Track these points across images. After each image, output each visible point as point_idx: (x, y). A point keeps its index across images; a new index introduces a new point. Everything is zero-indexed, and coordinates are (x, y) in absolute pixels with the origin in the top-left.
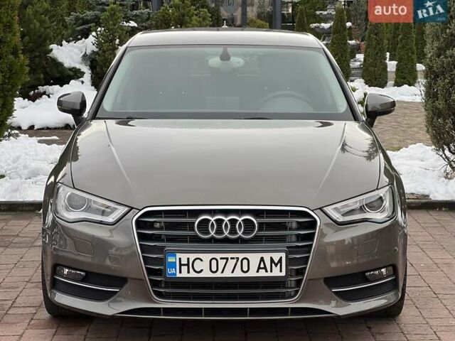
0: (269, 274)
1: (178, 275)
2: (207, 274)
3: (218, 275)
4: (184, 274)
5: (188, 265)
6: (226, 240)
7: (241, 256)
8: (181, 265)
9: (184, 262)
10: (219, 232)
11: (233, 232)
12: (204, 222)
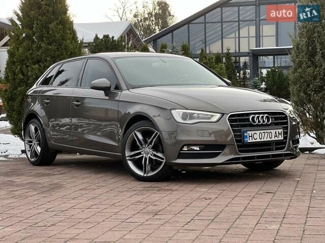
0: (279, 139)
1: (249, 141)
2: (258, 140)
3: (262, 140)
4: (251, 141)
5: (252, 136)
6: (262, 125)
7: (269, 131)
8: (249, 136)
9: (250, 135)
10: (259, 122)
11: (264, 121)
12: (253, 118)
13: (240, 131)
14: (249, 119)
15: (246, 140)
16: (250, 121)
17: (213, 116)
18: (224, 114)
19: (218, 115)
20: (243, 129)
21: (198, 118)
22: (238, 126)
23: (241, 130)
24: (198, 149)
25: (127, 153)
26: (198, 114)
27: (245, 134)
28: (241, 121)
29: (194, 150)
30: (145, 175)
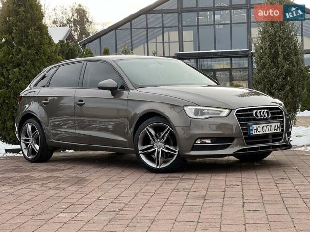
0: (277, 131)
1: (254, 134)
2: (262, 133)
3: (264, 133)
6: (264, 119)
7: (270, 125)
8: (254, 130)
9: (255, 128)
10: (261, 116)
11: (265, 116)
12: (256, 113)
13: (246, 125)
14: (253, 114)
15: (251, 132)
16: (253, 116)
17: (222, 111)
18: (232, 110)
19: (227, 111)
20: (249, 123)
21: (208, 113)
22: (243, 120)
23: (247, 123)
24: (210, 142)
25: (140, 148)
26: (208, 110)
27: (251, 128)
28: (246, 116)
29: (205, 143)
30: (158, 167)
